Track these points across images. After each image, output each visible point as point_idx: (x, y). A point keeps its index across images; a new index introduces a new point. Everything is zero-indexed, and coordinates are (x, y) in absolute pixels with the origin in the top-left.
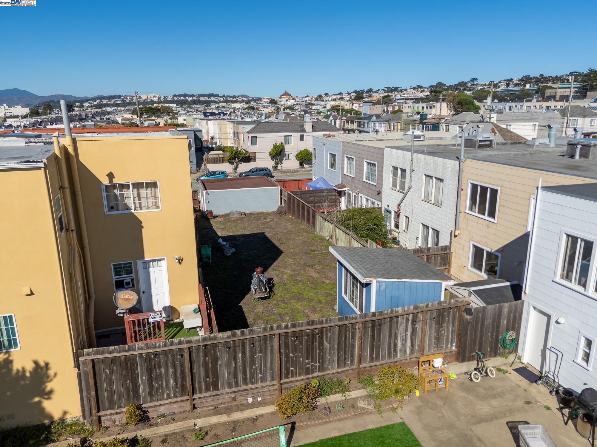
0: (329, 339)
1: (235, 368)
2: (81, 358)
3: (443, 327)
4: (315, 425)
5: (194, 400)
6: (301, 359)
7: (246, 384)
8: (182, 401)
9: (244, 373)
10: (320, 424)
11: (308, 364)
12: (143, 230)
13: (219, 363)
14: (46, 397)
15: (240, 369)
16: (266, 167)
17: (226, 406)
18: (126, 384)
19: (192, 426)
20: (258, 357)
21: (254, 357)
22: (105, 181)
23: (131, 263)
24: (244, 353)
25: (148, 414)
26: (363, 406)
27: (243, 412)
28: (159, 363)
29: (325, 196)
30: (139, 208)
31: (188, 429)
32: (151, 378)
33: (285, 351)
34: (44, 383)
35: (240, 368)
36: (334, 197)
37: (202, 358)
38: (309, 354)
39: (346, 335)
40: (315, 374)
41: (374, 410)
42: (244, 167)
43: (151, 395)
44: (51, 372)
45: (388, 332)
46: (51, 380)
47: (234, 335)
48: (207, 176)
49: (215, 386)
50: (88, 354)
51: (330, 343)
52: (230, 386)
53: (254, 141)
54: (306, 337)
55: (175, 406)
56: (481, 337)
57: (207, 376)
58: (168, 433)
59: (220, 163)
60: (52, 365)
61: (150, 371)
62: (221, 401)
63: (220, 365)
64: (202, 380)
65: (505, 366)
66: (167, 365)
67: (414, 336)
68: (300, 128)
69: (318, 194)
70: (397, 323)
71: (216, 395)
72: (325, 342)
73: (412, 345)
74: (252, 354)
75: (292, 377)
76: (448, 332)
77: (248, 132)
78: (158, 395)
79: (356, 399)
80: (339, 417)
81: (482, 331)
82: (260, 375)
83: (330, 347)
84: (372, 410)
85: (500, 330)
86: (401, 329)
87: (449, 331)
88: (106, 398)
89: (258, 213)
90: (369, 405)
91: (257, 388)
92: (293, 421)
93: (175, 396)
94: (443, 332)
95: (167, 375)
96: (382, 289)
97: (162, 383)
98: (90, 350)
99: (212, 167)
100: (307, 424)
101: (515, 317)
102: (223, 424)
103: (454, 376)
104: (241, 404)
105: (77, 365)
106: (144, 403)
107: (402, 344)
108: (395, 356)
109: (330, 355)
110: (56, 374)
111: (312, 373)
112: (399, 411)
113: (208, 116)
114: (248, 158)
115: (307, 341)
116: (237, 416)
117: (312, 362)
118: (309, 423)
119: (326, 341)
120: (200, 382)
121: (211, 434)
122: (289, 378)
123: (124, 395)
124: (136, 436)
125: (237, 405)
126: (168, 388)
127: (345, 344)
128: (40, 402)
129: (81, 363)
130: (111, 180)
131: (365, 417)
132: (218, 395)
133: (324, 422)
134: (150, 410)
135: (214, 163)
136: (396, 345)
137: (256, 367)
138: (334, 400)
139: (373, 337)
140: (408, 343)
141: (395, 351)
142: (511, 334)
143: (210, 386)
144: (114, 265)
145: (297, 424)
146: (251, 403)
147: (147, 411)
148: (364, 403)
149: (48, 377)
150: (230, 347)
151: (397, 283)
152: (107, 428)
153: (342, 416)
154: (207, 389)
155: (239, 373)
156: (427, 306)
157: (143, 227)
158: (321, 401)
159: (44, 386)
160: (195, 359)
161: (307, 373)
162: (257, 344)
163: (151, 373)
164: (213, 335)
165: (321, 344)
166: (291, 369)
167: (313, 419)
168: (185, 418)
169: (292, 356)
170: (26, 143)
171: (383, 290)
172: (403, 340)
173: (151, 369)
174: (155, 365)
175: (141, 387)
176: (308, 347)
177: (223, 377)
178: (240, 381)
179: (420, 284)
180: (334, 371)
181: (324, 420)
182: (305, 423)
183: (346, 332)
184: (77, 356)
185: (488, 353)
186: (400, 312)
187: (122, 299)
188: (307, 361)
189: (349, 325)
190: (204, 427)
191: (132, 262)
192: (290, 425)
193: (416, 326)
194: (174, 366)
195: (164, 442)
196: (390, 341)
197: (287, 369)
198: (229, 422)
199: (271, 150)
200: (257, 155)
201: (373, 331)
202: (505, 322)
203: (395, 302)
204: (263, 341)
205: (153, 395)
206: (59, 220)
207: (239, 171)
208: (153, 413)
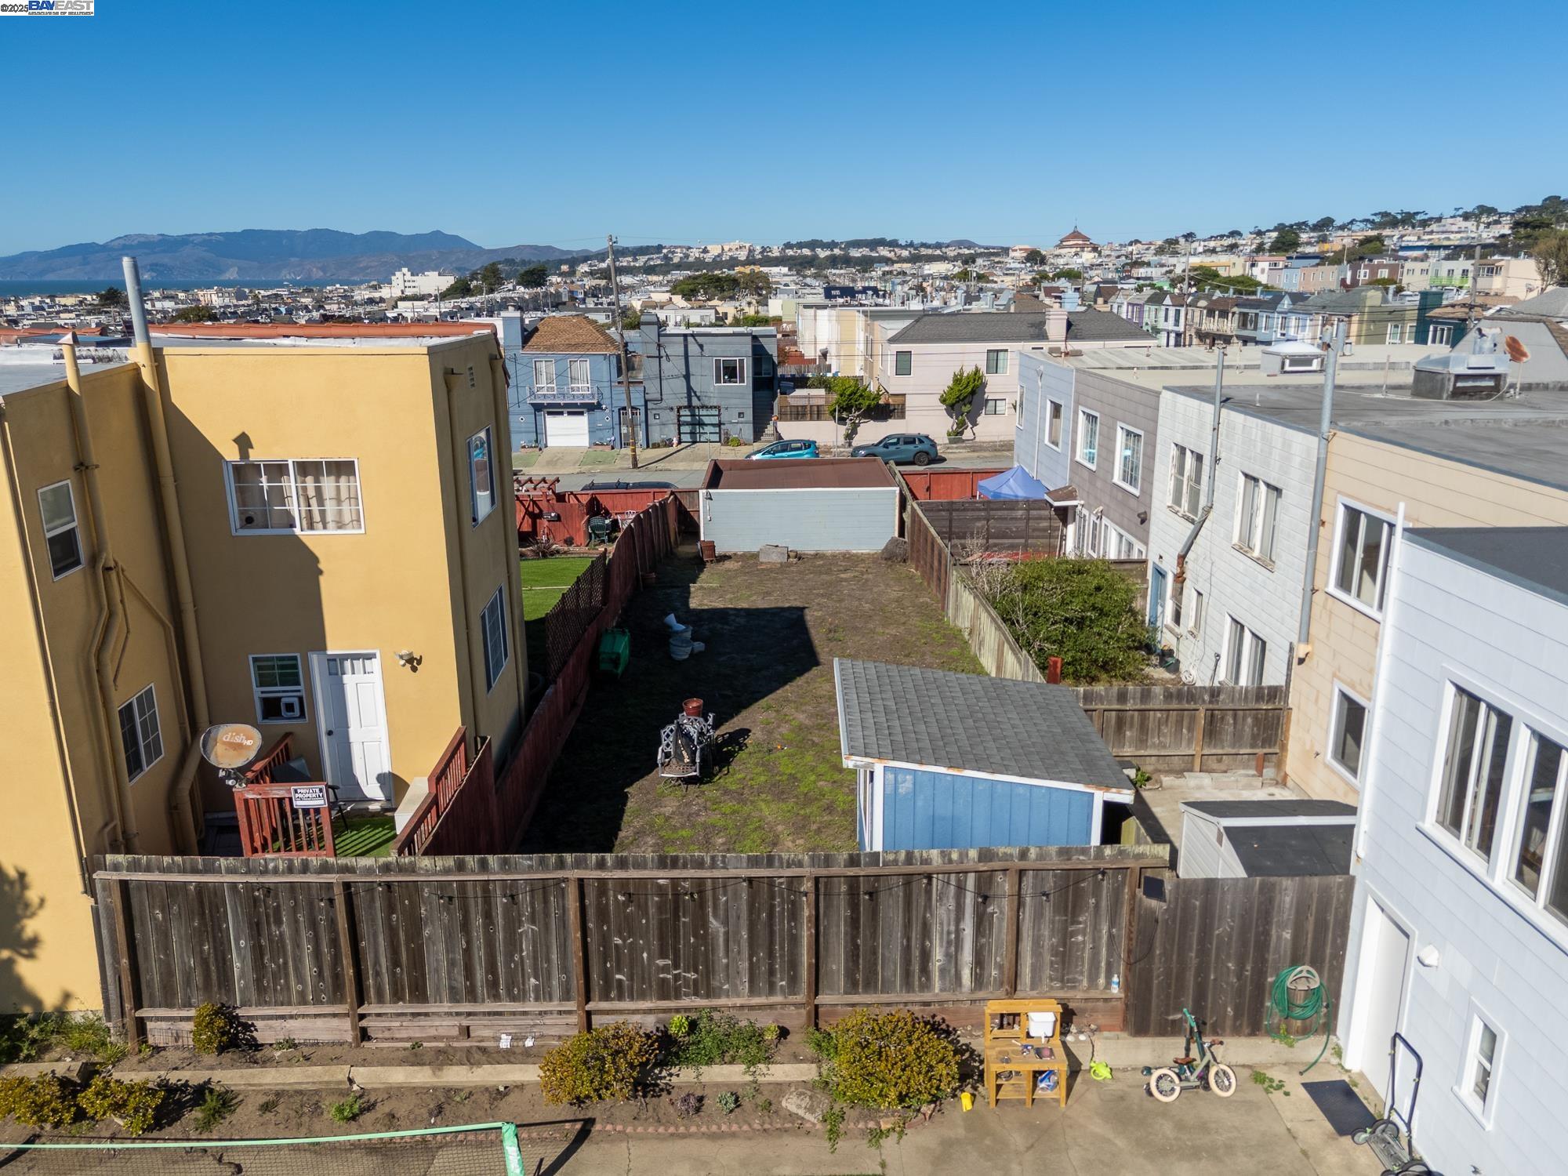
0: (721, 913)
1: (468, 952)
2: (98, 875)
3: (1080, 923)
4: (642, 1138)
5: (362, 1017)
6: (645, 955)
7: (496, 997)
8: (335, 1015)
9: (492, 968)
10: (659, 1138)
11: (665, 969)
12: (322, 579)
13: (426, 932)
14: (25, 951)
15: (480, 958)
16: (923, 432)
17: (441, 1045)
18: (202, 951)
19: (340, 1082)
20: (526, 932)
21: (515, 932)
22: (231, 454)
23: (295, 658)
24: (488, 916)
25: (255, 1034)
26: (793, 1109)
27: (474, 1069)
28: (277, 910)
29: (1020, 519)
30: (320, 525)
31: (332, 1086)
32: (261, 946)
33: (599, 926)
34: (18, 919)
35: (480, 954)
36: (1045, 524)
37: (379, 916)
38: (668, 943)
39: (772, 907)
40: (685, 1002)
41: (819, 1126)
42: (871, 432)
43: (261, 989)
44: (32, 895)
45: (901, 915)
46: (33, 915)
47: (461, 867)
48: (769, 452)
49: (417, 990)
50: (116, 867)
51: (726, 923)
52: (454, 998)
53: (903, 365)
54: (656, 899)
55: (319, 1023)
56: (1202, 970)
57: (395, 962)
58: (287, 1088)
59: (811, 419)
60: (31, 878)
61: (256, 929)
62: (433, 1032)
63: (429, 938)
64: (384, 970)
65: (1286, 1068)
66: (296, 921)
67: (983, 937)
68: (1032, 330)
69: (1000, 513)
70: (928, 892)
71: (419, 1014)
72: (711, 919)
73: (979, 961)
74: (512, 924)
75: (620, 998)
76: (1096, 941)
77: (892, 340)
78: (275, 990)
79: (781, 1088)
80: (714, 1128)
81: (1203, 952)
82: (533, 980)
83: (727, 934)
84: (814, 1124)
85: (1271, 957)
86: (942, 914)
87: (1100, 938)
88: (157, 978)
89: (834, 556)
90: (811, 1110)
91: (525, 1013)
92: (590, 1115)
93: (317, 1001)
94: (1080, 938)
95: (297, 945)
96: (902, 790)
97: (286, 963)
98: (121, 858)
99: (791, 430)
100: (624, 1132)
101: (1321, 926)
102: (418, 1091)
103: (1104, 1073)
104: (479, 1048)
105: (90, 889)
106: (243, 1005)
107: (947, 955)
108: (926, 986)
109: (727, 956)
110: (42, 901)
111: (678, 997)
112: (888, 1143)
113: (835, 297)
114: (882, 411)
115: (661, 907)
116: (457, 1075)
117: (676, 967)
118: (629, 1130)
119: (715, 916)
120: (377, 974)
121: (382, 1110)
122: (612, 1000)
123: (198, 978)
124: (209, 1081)
125: (469, 1050)
126: (300, 979)
127: (772, 933)
128: (10, 962)
129: (98, 886)
130: (244, 454)
131: (787, 1139)
132: (426, 1014)
133: (672, 1135)
134: (259, 1024)
135: (797, 419)
136: (926, 956)
137: (522, 958)
138: (720, 1079)
139: (854, 923)
140: (967, 955)
141: (925, 970)
142: (1304, 974)
143: (403, 989)
144: (255, 660)
145: (598, 1127)
146: (506, 1051)
147: (253, 1025)
148: (799, 1102)
149: (27, 905)
150: (455, 897)
151: (949, 778)
152: (157, 1049)
153: (724, 1128)
154: (397, 997)
155: (478, 967)
156: (1024, 855)
157: (321, 572)
158: (683, 1076)
159: (18, 926)
160: (362, 914)
161: (664, 996)
162: (524, 899)
163: (259, 935)
164: (407, 860)
165: (701, 922)
166: (618, 976)
167: (646, 1119)
168: (336, 1060)
169: (620, 942)
170: (55, 358)
171: (907, 794)
172: (949, 943)
173: (258, 924)
174: (267, 916)
175: (237, 965)
176: (662, 924)
177: (437, 971)
178: (481, 989)
179: (1021, 790)
180: (739, 1001)
181: (672, 1130)
182: (619, 1128)
183: (773, 898)
184: (88, 867)
185: (1229, 1023)
186: (935, 864)
187: (225, 743)
188: (660, 962)
189: (778, 881)
190: (375, 1090)
191: (298, 655)
192: (578, 1126)
193: (990, 910)
194: (313, 925)
195: (266, 1107)
196: (909, 940)
197: (606, 977)
198: (435, 1089)
199: (946, 389)
200: (910, 402)
201: (854, 905)
202: (1287, 935)
203: (944, 833)
204: (539, 894)
205: (265, 988)
206: (52, 541)
207: (857, 441)
208: (265, 1033)
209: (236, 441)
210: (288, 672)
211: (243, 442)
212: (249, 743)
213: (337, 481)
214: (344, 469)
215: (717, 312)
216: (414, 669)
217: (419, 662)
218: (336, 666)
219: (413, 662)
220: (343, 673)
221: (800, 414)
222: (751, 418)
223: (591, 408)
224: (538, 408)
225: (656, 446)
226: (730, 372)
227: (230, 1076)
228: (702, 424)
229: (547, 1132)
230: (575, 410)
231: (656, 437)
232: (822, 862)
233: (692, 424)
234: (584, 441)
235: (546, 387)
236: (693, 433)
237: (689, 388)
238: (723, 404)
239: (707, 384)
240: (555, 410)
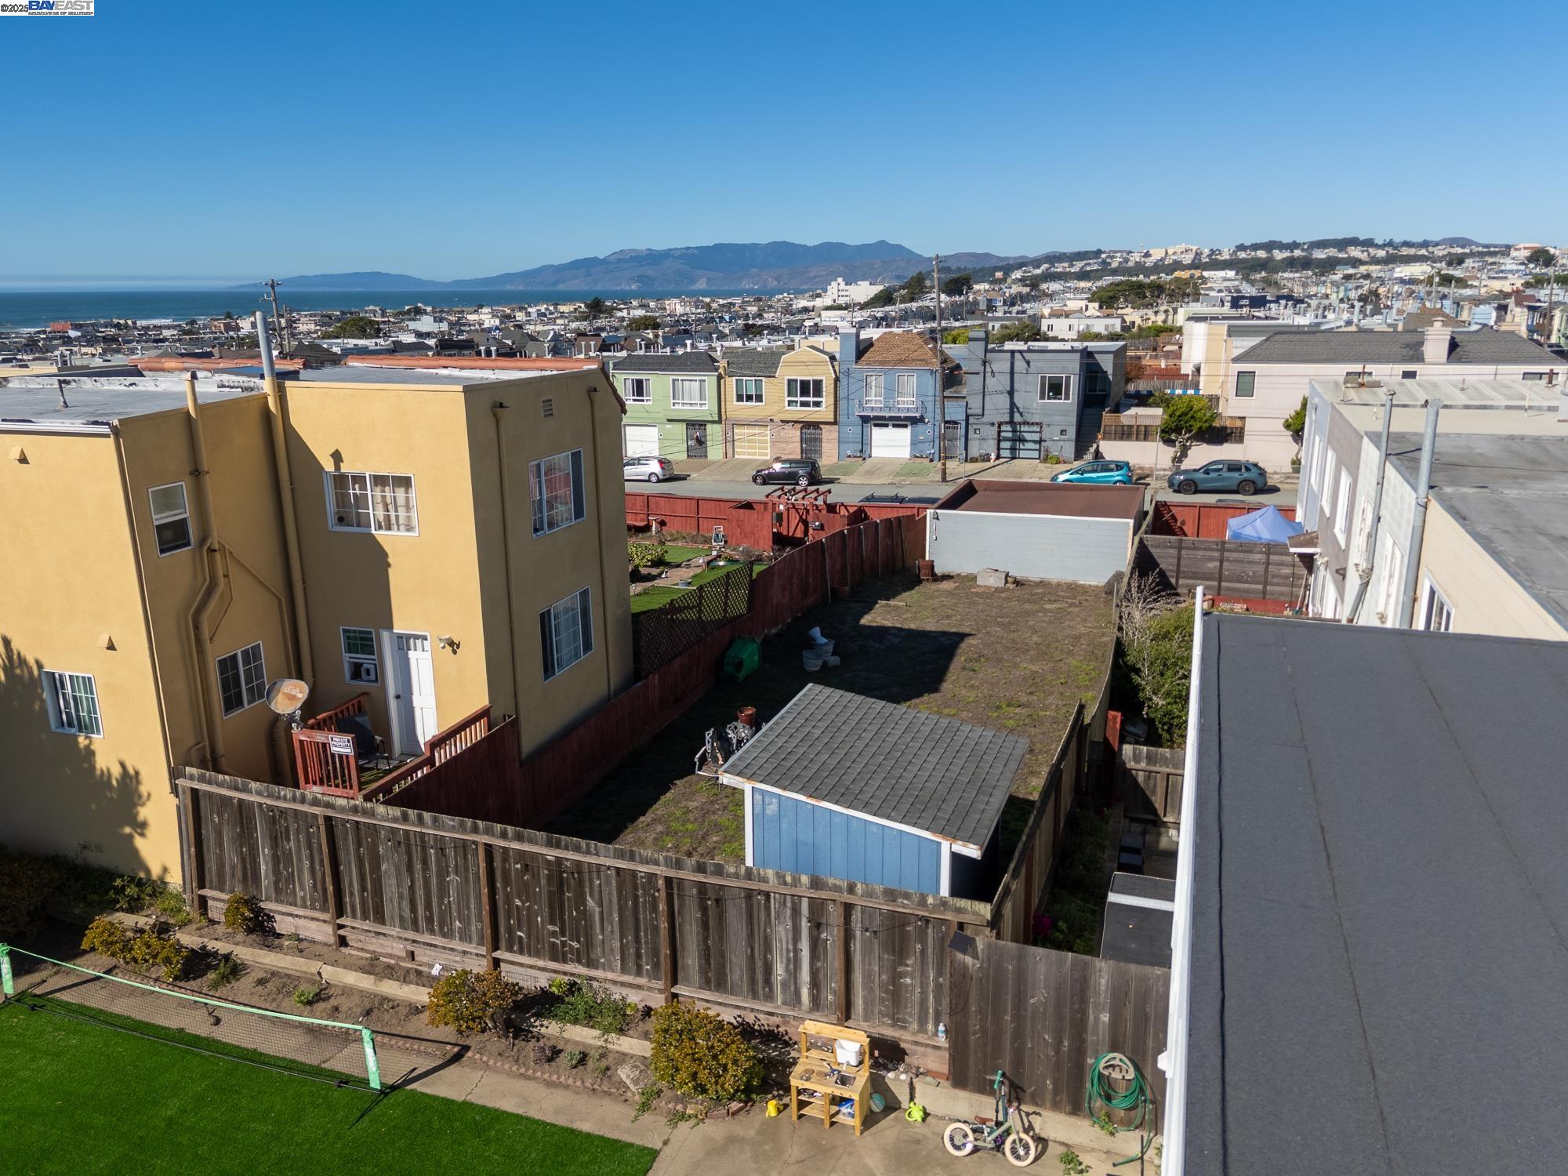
0: (596, 894)
1: (412, 888)
2: (180, 782)
3: (908, 966)
4: (496, 1071)
5: (341, 927)
6: (539, 919)
7: (432, 931)
8: (322, 921)
9: (428, 906)
10: (510, 1074)
11: (554, 934)
12: (390, 570)
13: (384, 867)
14: (139, 830)
15: (420, 896)
17: (393, 962)
18: (242, 851)
19: (312, 974)
20: (452, 881)
21: (445, 880)
22: (329, 466)
23: (370, 633)
24: (425, 862)
25: (274, 924)
26: (624, 1077)
28: (287, 829)
29: (1259, 563)
30: (395, 527)
31: (309, 976)
32: (278, 856)
33: (505, 888)
34: (135, 805)
35: (420, 893)
36: (1287, 571)
37: (352, 847)
38: (556, 912)
39: (636, 898)
40: (569, 967)
41: (637, 1097)
42: (1201, 455)
43: (278, 891)
44: (144, 789)
45: (744, 925)
46: (143, 805)
47: (405, 818)
48: (1077, 472)
49: (378, 913)
50: (192, 778)
51: (601, 905)
52: (403, 926)
53: (1245, 385)
54: (546, 872)
55: (314, 925)
56: (1018, 1035)
57: (363, 889)
58: (280, 970)
59: (1137, 439)
60: (143, 776)
61: (275, 842)
62: (389, 950)
63: (386, 872)
64: (356, 892)
65: (1104, 1156)
66: (299, 841)
67: (818, 960)
69: (1235, 555)
70: (768, 908)
71: (379, 934)
72: (588, 898)
73: (815, 984)
74: (442, 873)
75: (521, 952)
76: (924, 986)
77: (1236, 360)
78: (287, 892)
79: (623, 1057)
80: (554, 1077)
81: (1018, 1018)
82: (457, 923)
83: (601, 913)
84: (634, 1095)
85: (1090, 1038)
86: (781, 932)
87: (928, 984)
88: (214, 867)
89: (1058, 585)
90: (636, 1082)
91: (452, 950)
92: (468, 1042)
93: (313, 908)
94: (908, 980)
95: (300, 860)
96: (769, 812)
97: (293, 872)
98: (194, 771)
100: (486, 1063)
101: (1142, 1019)
102: (363, 993)
104: (416, 970)
105: (175, 790)
106: (267, 900)
107: (787, 970)
108: (770, 997)
109: (603, 933)
110: (149, 795)
111: (565, 961)
112: (684, 1126)
113: (1242, 307)
114: (1218, 435)
115: (549, 878)
116: (391, 988)
117: (563, 935)
118: (491, 1062)
119: (592, 896)
120: (352, 894)
121: (333, 1002)
122: (515, 952)
123: (239, 874)
124: (230, 954)
125: (408, 971)
126: (302, 889)
127: (637, 920)
128: (130, 837)
129: (180, 790)
130: (337, 467)
131: (607, 1102)
132: (385, 935)
133: (521, 1074)
134: (278, 917)
135: (1122, 439)
136: (768, 969)
137: (449, 902)
138: (578, 1039)
139: (705, 925)
140: (805, 975)
141: (768, 982)
142: (1117, 1062)
143: (369, 910)
144: (345, 631)
145: (469, 1054)
146: (435, 978)
147: (273, 917)
148: (629, 1073)
149: (140, 796)
150: (404, 842)
151: (809, 807)
152: (212, 922)
153: (562, 1079)
154: (365, 917)
155: (419, 903)
156: (851, 889)
157: (389, 565)
158: (551, 1029)
159: (135, 811)
160: (340, 843)
161: (554, 959)
162: (450, 853)
163: (277, 847)
164: (369, 805)
165: (581, 900)
166: (519, 933)
167: (508, 1057)
168: (318, 956)
169: (520, 904)
171: (774, 816)
172: (788, 960)
173: (276, 837)
174: (281, 833)
175: (263, 867)
176: (550, 894)
177: (391, 900)
178: (422, 923)
179: (874, 829)
180: (610, 975)
181: (522, 1070)
182: (485, 1059)
183: (636, 889)
184: (174, 774)
185: (1049, 1096)
186: (771, 883)
187: (284, 694)
188: (551, 928)
189: (640, 874)
190: (336, 986)
191: (373, 630)
192: (456, 1049)
193: (824, 935)
194: (310, 846)
195: (261, 982)
196: (752, 949)
197: (510, 931)
198: (375, 996)
199: (1293, 413)
200: (1249, 427)
201: (704, 910)
202: (1105, 1017)
204: (460, 850)
205: (283, 890)
206: (160, 529)
207: (1186, 465)
208: (283, 925)
209: (332, 455)
210: (363, 643)
211: (337, 457)
212: (300, 696)
213: (407, 492)
214: (405, 482)
215: (1124, 321)
216: (455, 652)
217: (458, 647)
218: (404, 643)
219: (453, 645)
220: (409, 649)
221: (1126, 434)
222: (1074, 436)
223: (915, 421)
224: (865, 420)
225: (974, 460)
226: (1055, 388)
227: (246, 952)
228: (1023, 440)
229: (431, 1048)
230: (899, 422)
231: (974, 451)
232: (674, 865)
233: (1013, 440)
234: (905, 453)
235: (875, 402)
236: (1013, 449)
237: (1013, 405)
238: (1045, 421)
239: (1032, 401)
240: (881, 422)
